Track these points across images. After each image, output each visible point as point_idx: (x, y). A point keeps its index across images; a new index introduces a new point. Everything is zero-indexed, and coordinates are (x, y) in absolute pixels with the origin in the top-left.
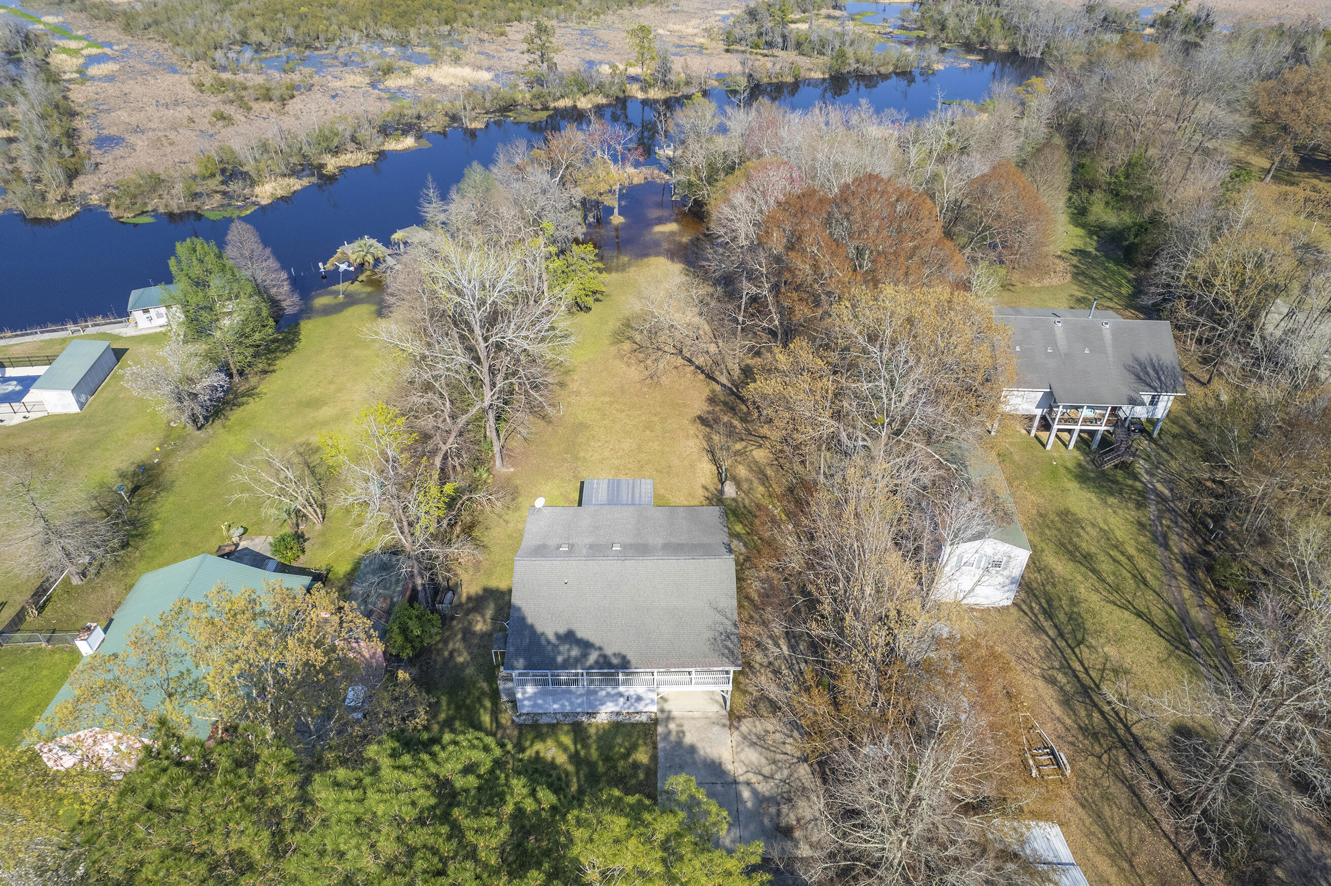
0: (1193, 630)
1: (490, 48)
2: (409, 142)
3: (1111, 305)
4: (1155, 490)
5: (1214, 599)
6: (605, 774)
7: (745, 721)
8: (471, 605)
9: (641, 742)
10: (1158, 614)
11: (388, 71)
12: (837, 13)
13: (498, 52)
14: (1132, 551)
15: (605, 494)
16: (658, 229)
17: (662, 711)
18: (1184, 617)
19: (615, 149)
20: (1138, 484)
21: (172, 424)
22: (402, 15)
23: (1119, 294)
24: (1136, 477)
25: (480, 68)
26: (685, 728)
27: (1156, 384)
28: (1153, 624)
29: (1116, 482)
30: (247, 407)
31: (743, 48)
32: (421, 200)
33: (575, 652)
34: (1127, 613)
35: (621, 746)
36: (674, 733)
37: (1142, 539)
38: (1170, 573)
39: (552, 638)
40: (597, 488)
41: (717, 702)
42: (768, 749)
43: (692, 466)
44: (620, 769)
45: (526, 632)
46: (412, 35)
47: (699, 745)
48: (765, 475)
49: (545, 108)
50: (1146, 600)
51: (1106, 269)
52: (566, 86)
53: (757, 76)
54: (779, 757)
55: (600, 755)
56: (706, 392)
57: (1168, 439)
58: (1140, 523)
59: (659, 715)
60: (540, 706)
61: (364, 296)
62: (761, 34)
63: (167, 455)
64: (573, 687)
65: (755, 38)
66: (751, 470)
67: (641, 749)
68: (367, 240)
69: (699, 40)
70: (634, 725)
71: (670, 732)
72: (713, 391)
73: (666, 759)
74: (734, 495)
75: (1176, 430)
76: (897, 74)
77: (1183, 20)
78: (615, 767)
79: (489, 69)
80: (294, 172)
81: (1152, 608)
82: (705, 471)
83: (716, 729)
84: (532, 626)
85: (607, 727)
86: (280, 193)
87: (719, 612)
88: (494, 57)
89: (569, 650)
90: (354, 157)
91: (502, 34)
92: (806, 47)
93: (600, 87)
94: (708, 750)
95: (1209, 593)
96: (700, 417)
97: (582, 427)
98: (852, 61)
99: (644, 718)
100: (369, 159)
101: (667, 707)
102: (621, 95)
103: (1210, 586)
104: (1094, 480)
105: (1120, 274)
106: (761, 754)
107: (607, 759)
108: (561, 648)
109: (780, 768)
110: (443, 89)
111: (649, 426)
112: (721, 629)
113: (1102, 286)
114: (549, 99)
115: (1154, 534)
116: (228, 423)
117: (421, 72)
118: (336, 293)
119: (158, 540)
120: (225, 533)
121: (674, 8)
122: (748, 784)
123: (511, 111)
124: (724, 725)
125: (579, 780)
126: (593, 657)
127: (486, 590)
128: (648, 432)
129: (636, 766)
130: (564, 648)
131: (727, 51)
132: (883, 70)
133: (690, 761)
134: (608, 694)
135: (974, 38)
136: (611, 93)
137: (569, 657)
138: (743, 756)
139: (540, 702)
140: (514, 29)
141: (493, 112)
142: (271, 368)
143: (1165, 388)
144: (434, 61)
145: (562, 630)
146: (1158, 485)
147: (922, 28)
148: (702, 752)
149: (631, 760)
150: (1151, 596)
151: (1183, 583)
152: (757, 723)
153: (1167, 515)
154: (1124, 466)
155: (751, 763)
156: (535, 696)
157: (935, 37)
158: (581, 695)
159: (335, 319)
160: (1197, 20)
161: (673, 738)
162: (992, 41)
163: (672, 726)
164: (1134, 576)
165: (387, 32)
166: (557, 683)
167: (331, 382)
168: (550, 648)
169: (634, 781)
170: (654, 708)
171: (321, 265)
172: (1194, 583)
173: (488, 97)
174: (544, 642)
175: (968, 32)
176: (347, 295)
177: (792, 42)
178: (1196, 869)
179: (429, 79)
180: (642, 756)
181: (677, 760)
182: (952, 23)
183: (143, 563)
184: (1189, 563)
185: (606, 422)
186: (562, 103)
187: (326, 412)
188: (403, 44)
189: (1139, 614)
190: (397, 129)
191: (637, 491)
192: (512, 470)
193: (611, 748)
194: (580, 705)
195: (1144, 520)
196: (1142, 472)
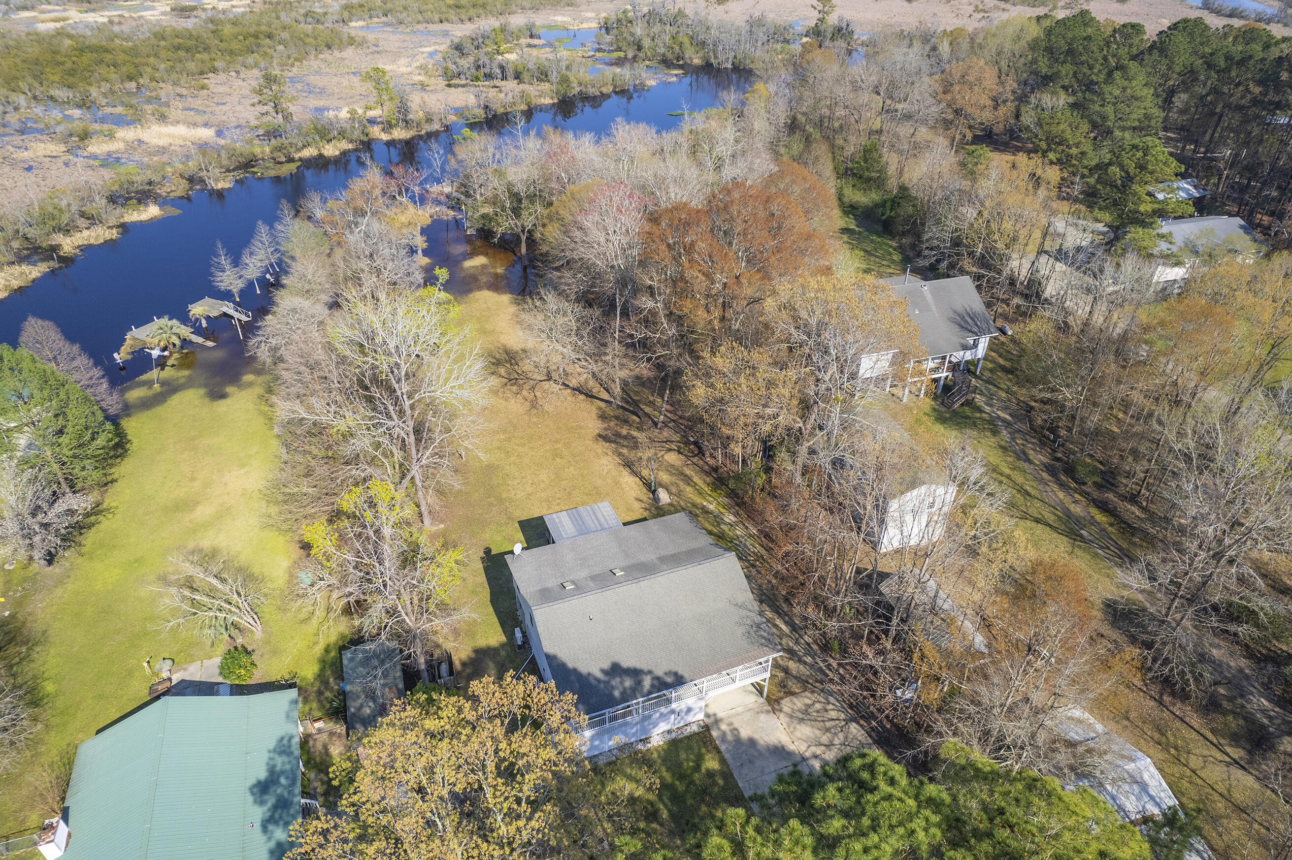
0: (1078, 521)
1: (197, 103)
2: (153, 211)
3: (892, 271)
4: (999, 417)
5: (1080, 494)
6: (687, 791)
7: (783, 702)
8: (468, 671)
9: (703, 750)
10: (1051, 518)
11: (85, 136)
12: (536, 41)
13: (208, 106)
14: (1007, 471)
15: (571, 526)
16: (468, 264)
17: (708, 716)
18: (1068, 514)
19: (413, 192)
20: (984, 415)
21: (7, 567)
22: (72, 73)
23: (893, 261)
24: (981, 411)
25: (195, 125)
26: (736, 725)
27: (975, 329)
28: (1051, 526)
29: (967, 417)
30: (101, 527)
31: (463, 82)
32: (213, 269)
33: (628, 683)
34: (1028, 522)
35: (687, 760)
36: (729, 733)
37: (1009, 459)
38: (1041, 481)
39: (600, 675)
40: (561, 522)
41: (751, 692)
42: (816, 720)
43: (617, 483)
44: (698, 782)
45: (573, 678)
46: (94, 94)
47: (756, 736)
48: (686, 476)
49: (291, 160)
50: (1036, 507)
51: (872, 241)
52: (307, 134)
53: (493, 106)
54: (829, 724)
55: (673, 775)
56: (594, 412)
57: (987, 374)
58: (1001, 447)
59: (707, 721)
60: (596, 747)
61: (183, 380)
62: (479, 67)
63: (20, 603)
64: (629, 719)
65: (473, 71)
66: (671, 474)
67: (707, 757)
68: (164, 321)
69: (417, 78)
70: (689, 737)
71: (724, 733)
72: (600, 409)
73: (734, 759)
74: (669, 501)
75: (990, 365)
76: (616, 93)
77: (830, 30)
78: (692, 782)
79: (206, 125)
80: (21, 259)
81: (1044, 513)
82: (630, 485)
83: (763, 717)
84: (575, 671)
85: (665, 747)
86: (16, 284)
87: (740, 607)
88: (205, 112)
89: (621, 683)
90: (93, 234)
91: (203, 88)
92: (526, 76)
93: (342, 134)
94: (766, 739)
95: (1075, 490)
96: (600, 436)
97: (490, 469)
98: (575, 85)
99: (695, 728)
100: (114, 234)
101: (711, 711)
102: (366, 139)
103: (1073, 485)
104: (950, 419)
105: (887, 244)
106: (812, 727)
107: (682, 777)
108: (613, 683)
109: (836, 734)
110: (162, 151)
111: (557, 455)
112: (749, 622)
113: (877, 257)
114: (292, 150)
115: (1015, 452)
116: (84, 550)
117: (127, 134)
118: (149, 383)
119: (60, 703)
120: (148, 671)
121: (375, 49)
122: (816, 757)
123: (253, 167)
124: (768, 712)
125: (666, 806)
126: (647, 682)
127: (477, 651)
128: (558, 460)
129: (710, 774)
130: (615, 682)
131: (449, 86)
132: (604, 90)
133: (756, 753)
134: (662, 714)
135: (669, 55)
136: (354, 137)
137: (625, 689)
138: (798, 734)
139: (596, 743)
140: (213, 81)
141: (234, 170)
142: (109, 478)
143: (981, 332)
144: (136, 120)
145: (606, 665)
146: (999, 413)
147: (619, 49)
148: (762, 742)
149: (703, 770)
150: (1038, 504)
151: (1055, 487)
152: (795, 700)
153: (1017, 435)
154: (969, 403)
155: (809, 737)
156: (592, 738)
157: (635, 57)
158: (636, 724)
159: (160, 410)
160: (840, 30)
161: (730, 737)
162: (687, 56)
163: (724, 727)
164: (1019, 491)
165: (61, 93)
166: (613, 719)
167: (193, 479)
168: (602, 685)
169: (716, 789)
170: (701, 716)
171: (116, 355)
172: (1062, 485)
173: (224, 154)
174: (594, 682)
175: (663, 50)
176: (163, 383)
177: (510, 73)
178: (1171, 708)
179: (140, 141)
180: (711, 763)
181: (744, 757)
182: (646, 43)
183: (53, 734)
184: (1050, 470)
185: (513, 459)
186: (309, 152)
187: (202, 512)
188: (84, 104)
189: (1037, 521)
190: (130, 199)
191: (600, 516)
192: (442, 526)
193: (680, 765)
194: (634, 734)
195: (1003, 443)
196: (982, 404)
